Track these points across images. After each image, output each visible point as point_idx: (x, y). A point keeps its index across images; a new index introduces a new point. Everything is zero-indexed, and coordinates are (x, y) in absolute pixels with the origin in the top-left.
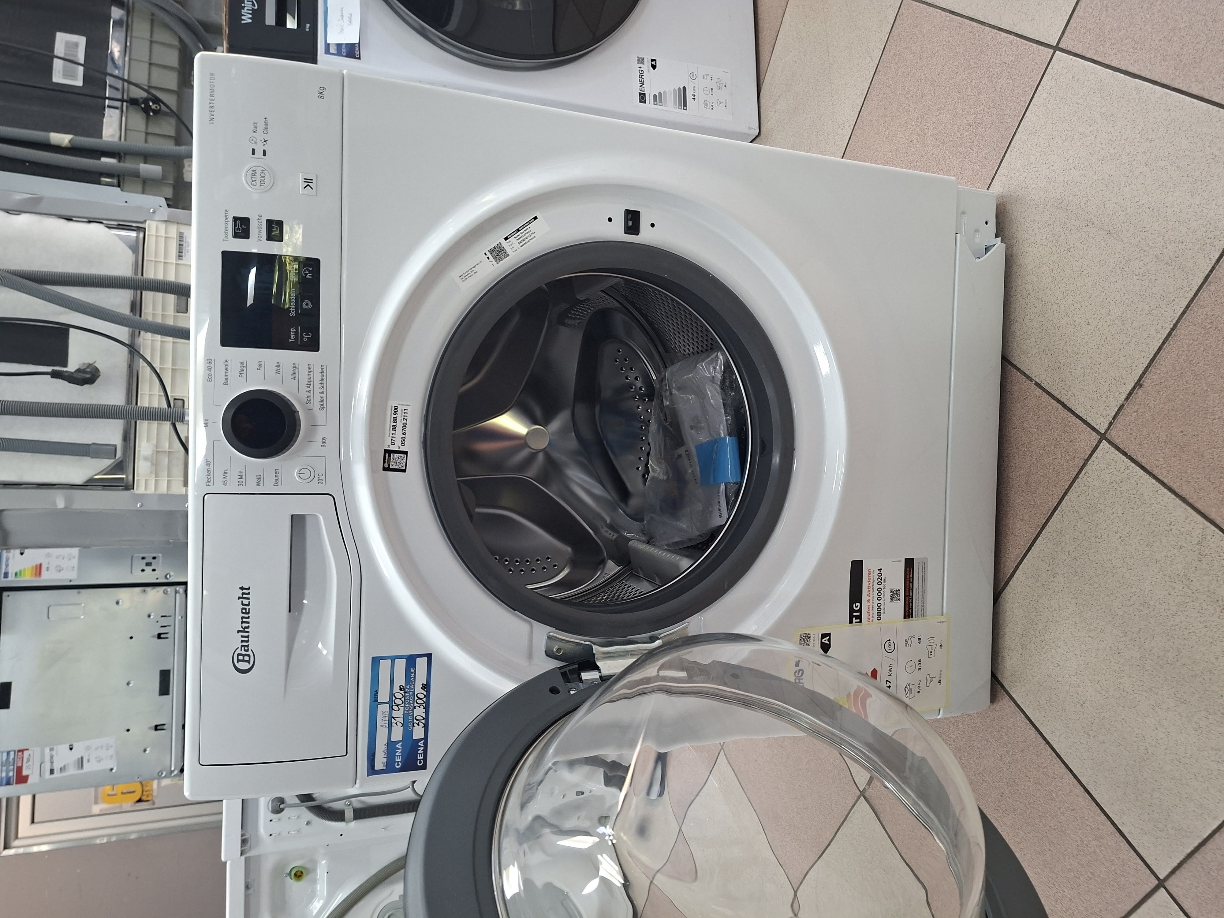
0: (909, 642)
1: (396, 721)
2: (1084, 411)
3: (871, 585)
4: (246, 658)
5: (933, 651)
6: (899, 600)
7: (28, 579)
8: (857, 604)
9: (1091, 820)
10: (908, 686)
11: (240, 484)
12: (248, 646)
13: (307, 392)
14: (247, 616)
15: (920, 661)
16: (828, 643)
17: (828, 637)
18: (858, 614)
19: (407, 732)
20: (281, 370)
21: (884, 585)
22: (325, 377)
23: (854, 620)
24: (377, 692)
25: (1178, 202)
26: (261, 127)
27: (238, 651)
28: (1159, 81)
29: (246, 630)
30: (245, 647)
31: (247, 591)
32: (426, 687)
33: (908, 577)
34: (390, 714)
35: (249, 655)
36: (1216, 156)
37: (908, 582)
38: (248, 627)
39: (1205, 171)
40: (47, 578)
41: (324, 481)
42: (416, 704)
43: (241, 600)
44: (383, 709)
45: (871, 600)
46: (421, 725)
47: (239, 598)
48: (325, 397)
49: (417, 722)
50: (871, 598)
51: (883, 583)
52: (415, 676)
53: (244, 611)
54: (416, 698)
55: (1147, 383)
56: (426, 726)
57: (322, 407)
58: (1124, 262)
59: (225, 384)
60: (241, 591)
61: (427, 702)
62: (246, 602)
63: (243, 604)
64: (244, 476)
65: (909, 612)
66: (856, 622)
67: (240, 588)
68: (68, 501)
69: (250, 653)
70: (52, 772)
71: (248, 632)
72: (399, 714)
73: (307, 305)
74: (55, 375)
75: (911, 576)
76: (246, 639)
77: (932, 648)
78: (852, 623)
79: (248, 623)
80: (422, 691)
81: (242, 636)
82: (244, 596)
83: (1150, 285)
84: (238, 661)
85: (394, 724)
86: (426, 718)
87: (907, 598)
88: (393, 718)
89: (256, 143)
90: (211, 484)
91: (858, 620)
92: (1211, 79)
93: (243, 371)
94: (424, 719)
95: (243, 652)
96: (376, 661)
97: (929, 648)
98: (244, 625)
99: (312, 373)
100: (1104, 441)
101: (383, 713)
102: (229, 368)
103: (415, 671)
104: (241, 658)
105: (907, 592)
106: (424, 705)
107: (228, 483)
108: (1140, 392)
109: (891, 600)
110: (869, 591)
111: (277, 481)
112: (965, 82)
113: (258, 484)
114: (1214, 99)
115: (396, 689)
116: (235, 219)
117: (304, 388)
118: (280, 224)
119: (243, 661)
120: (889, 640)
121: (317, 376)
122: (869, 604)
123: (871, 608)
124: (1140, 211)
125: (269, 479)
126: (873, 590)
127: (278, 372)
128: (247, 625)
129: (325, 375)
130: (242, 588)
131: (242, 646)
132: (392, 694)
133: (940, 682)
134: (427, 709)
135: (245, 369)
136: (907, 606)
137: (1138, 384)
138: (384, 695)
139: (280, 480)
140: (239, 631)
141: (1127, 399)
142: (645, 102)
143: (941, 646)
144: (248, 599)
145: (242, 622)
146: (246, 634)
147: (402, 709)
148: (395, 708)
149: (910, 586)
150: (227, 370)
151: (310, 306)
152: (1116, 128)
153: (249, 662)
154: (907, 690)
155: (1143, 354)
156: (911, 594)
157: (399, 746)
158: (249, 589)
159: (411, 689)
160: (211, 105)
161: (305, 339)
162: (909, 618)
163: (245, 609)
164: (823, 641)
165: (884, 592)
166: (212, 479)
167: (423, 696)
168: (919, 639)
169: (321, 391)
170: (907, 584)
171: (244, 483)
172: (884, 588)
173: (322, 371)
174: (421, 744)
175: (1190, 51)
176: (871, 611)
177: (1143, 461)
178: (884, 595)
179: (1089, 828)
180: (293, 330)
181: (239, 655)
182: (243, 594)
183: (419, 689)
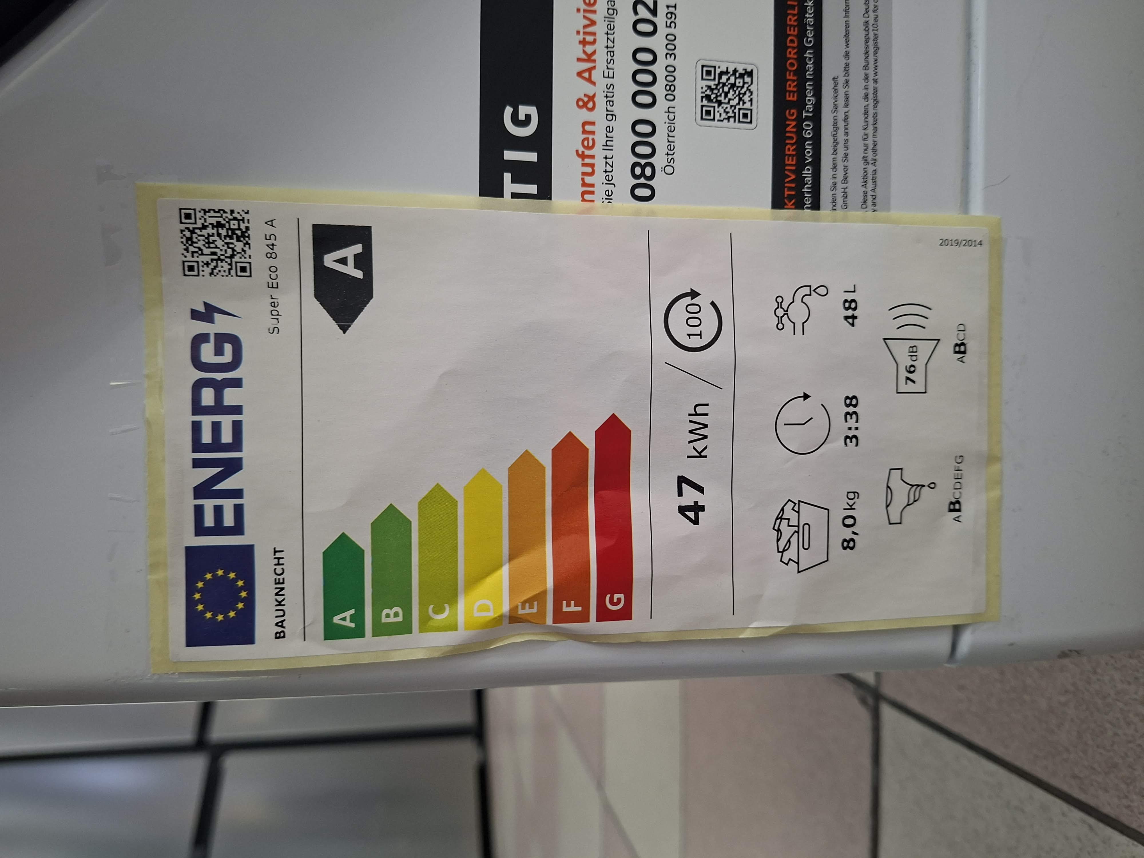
0: (797, 312)
3: (600, 29)
5: (920, 365)
6: (747, 117)
8: (524, 110)
10: (789, 513)
15: (851, 401)
16: (359, 274)
17: (358, 248)
18: (532, 157)
21: (671, 40)
23: (509, 186)
33: (792, 20)
37: (791, 41)
45: (601, 101)
50: (599, 90)
51: (662, 30)
65: (800, 181)
66: (514, 195)
75: (809, 18)
77: (913, 352)
78: (499, 193)
87: (792, 114)
91: (532, 189)
97: (901, 350)
105: (791, 86)
109: (707, 114)
110: (589, 58)
120: (694, 294)
122: (585, 115)
123: (600, 138)
126: (611, 52)
133: (955, 507)
136: (790, 150)
143: (960, 349)
149: (802, 62)
154: (787, 532)
156: (810, 98)
162: (800, 205)
164: (329, 260)
165: (671, 71)
168: (850, 304)
170: (791, 54)
172: (671, 54)
176: (598, 152)
178: (670, 88)
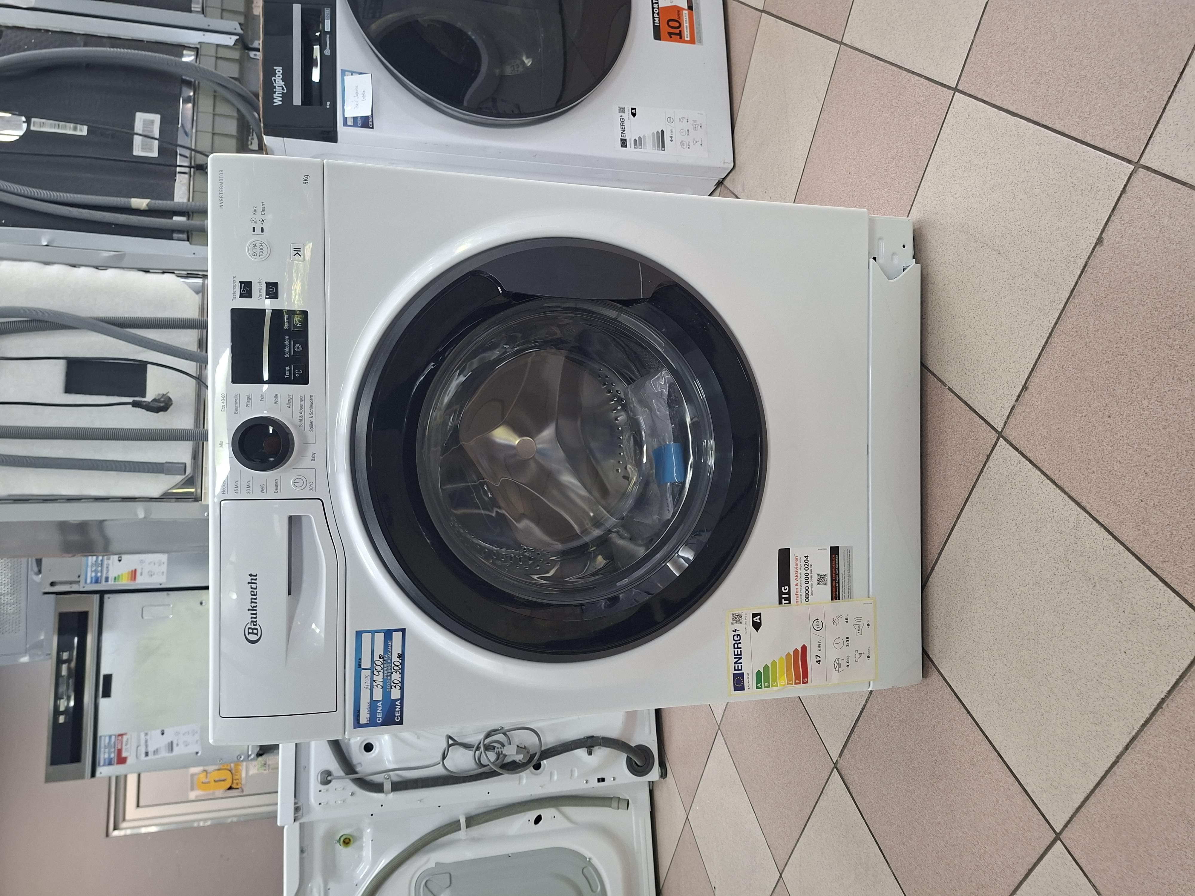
0: (837, 621)
1: (376, 684)
2: (985, 412)
3: (799, 570)
4: (255, 631)
5: (860, 629)
6: (825, 584)
7: (125, 583)
8: (786, 587)
9: (1003, 782)
10: (836, 661)
11: (248, 492)
12: (256, 622)
13: (300, 417)
14: (255, 597)
15: (847, 638)
16: (759, 621)
17: (759, 617)
18: (787, 596)
19: (386, 694)
20: (279, 401)
21: (811, 570)
22: (314, 405)
23: (784, 602)
24: (360, 659)
25: (1049, 225)
26: (259, 209)
27: (249, 626)
28: (1032, 119)
29: (254, 608)
30: (254, 622)
31: (254, 578)
32: (401, 656)
33: (834, 563)
34: (372, 678)
35: (257, 629)
36: (1075, 184)
37: (834, 568)
38: (256, 607)
39: (1068, 198)
40: (142, 582)
41: (314, 488)
42: (393, 670)
43: (250, 584)
44: (366, 674)
45: (799, 584)
46: (398, 687)
47: (249, 583)
48: (314, 421)
49: (394, 685)
50: (799, 582)
51: (810, 569)
52: (392, 647)
53: (252, 593)
54: (393, 665)
55: (1031, 386)
56: (402, 688)
57: (312, 429)
58: (1011, 278)
59: (235, 413)
60: (250, 578)
61: (403, 669)
62: (254, 586)
63: (252, 588)
64: (251, 486)
65: (836, 595)
66: (785, 603)
67: (249, 575)
68: (147, 512)
69: (257, 627)
70: (147, 754)
71: (256, 610)
72: (379, 678)
73: (298, 348)
74: (135, 404)
75: (837, 563)
76: (254, 616)
77: (859, 626)
78: (782, 604)
79: (256, 603)
80: (398, 660)
81: (252, 614)
82: (253, 581)
83: (1031, 298)
84: (249, 633)
85: (375, 687)
86: (402, 682)
87: (834, 582)
88: (374, 681)
89: (256, 222)
90: (226, 492)
91: (788, 602)
92: (1069, 117)
93: (248, 402)
94: (400, 682)
95: (253, 627)
96: (359, 634)
97: (857, 627)
98: (253, 605)
99: (303, 402)
100: (1001, 438)
101: (366, 677)
102: (238, 400)
103: (392, 643)
104: (251, 631)
105: (834, 576)
106: (400, 671)
107: (239, 491)
108: (1026, 394)
109: (818, 584)
110: (797, 576)
111: (277, 489)
112: (888, 120)
113: (262, 492)
114: (1073, 134)
115: (376, 658)
116: (241, 283)
117: (297, 414)
118: (276, 285)
119: (253, 633)
120: (817, 619)
121: (308, 404)
122: (797, 587)
123: (799, 591)
124: (1021, 233)
125: (271, 488)
126: (801, 574)
127: (276, 402)
128: (255, 605)
129: (314, 403)
130: (251, 575)
131: (252, 622)
132: (373, 662)
133: (868, 657)
134: (402, 674)
135: (251, 401)
136: (834, 589)
137: (1025, 388)
138: (366, 663)
139: (279, 488)
140: (249, 610)
141: (1017, 400)
142: (626, 146)
143: (868, 625)
144: (256, 583)
145: (252, 602)
146: (254, 612)
147: (381, 674)
148: (375, 673)
149: (836, 571)
150: (236, 402)
151: (301, 348)
152: (1001, 160)
153: (257, 634)
154: (836, 664)
155: (1027, 360)
156: (837, 578)
157: (379, 704)
158: (256, 576)
159: (389, 657)
160: (221, 195)
161: (297, 375)
162: (836, 599)
163: (253, 592)
164: (754, 619)
165: (811, 576)
166: (226, 489)
167: (399, 664)
168: (847, 619)
169: (311, 416)
170: (833, 570)
171: (251, 492)
172: (811, 573)
173: (311, 400)
174: (398, 703)
175: (1053, 92)
176: (799, 593)
177: (1030, 456)
178: (811, 580)
179: (1002, 789)
180: (287, 369)
181: (249, 628)
182: (252, 579)
183: (395, 658)
